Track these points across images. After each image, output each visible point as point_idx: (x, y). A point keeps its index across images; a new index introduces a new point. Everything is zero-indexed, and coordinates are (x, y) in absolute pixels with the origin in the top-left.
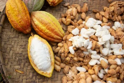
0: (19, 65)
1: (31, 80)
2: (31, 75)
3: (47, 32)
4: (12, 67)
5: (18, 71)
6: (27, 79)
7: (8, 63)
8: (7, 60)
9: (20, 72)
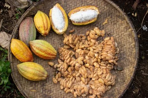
0: (32, 86)
1: (42, 94)
2: (41, 91)
3: (46, 56)
4: (28, 89)
5: (32, 91)
6: (39, 94)
7: (24, 87)
8: (23, 85)
9: (34, 91)
